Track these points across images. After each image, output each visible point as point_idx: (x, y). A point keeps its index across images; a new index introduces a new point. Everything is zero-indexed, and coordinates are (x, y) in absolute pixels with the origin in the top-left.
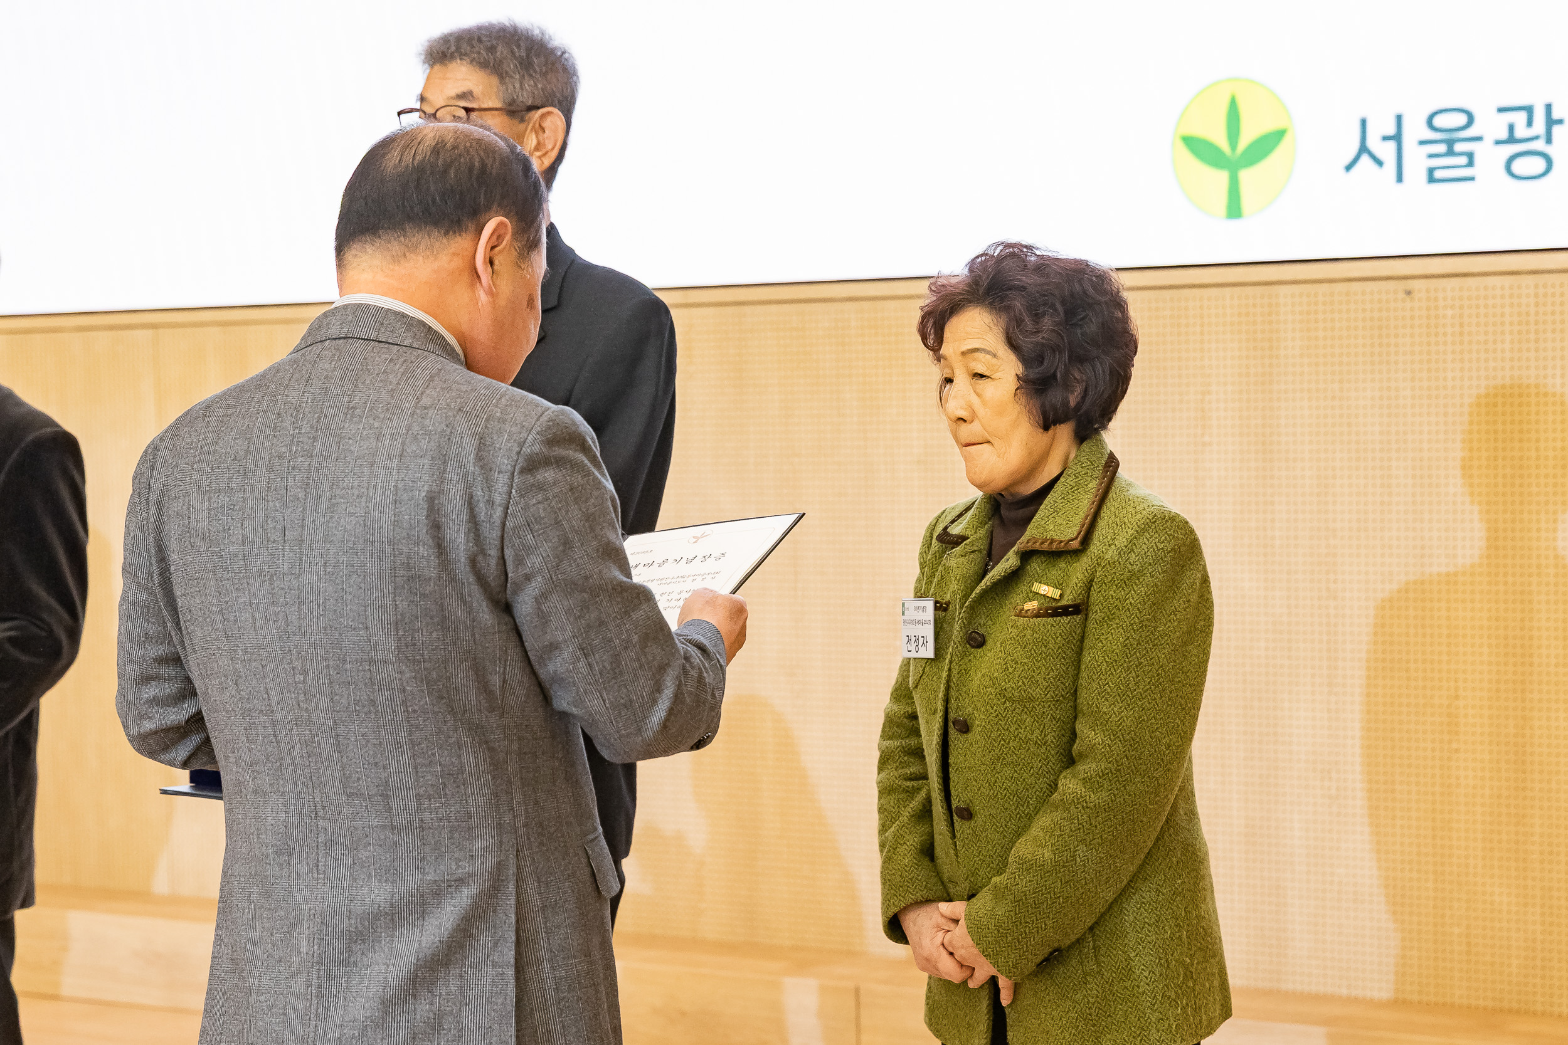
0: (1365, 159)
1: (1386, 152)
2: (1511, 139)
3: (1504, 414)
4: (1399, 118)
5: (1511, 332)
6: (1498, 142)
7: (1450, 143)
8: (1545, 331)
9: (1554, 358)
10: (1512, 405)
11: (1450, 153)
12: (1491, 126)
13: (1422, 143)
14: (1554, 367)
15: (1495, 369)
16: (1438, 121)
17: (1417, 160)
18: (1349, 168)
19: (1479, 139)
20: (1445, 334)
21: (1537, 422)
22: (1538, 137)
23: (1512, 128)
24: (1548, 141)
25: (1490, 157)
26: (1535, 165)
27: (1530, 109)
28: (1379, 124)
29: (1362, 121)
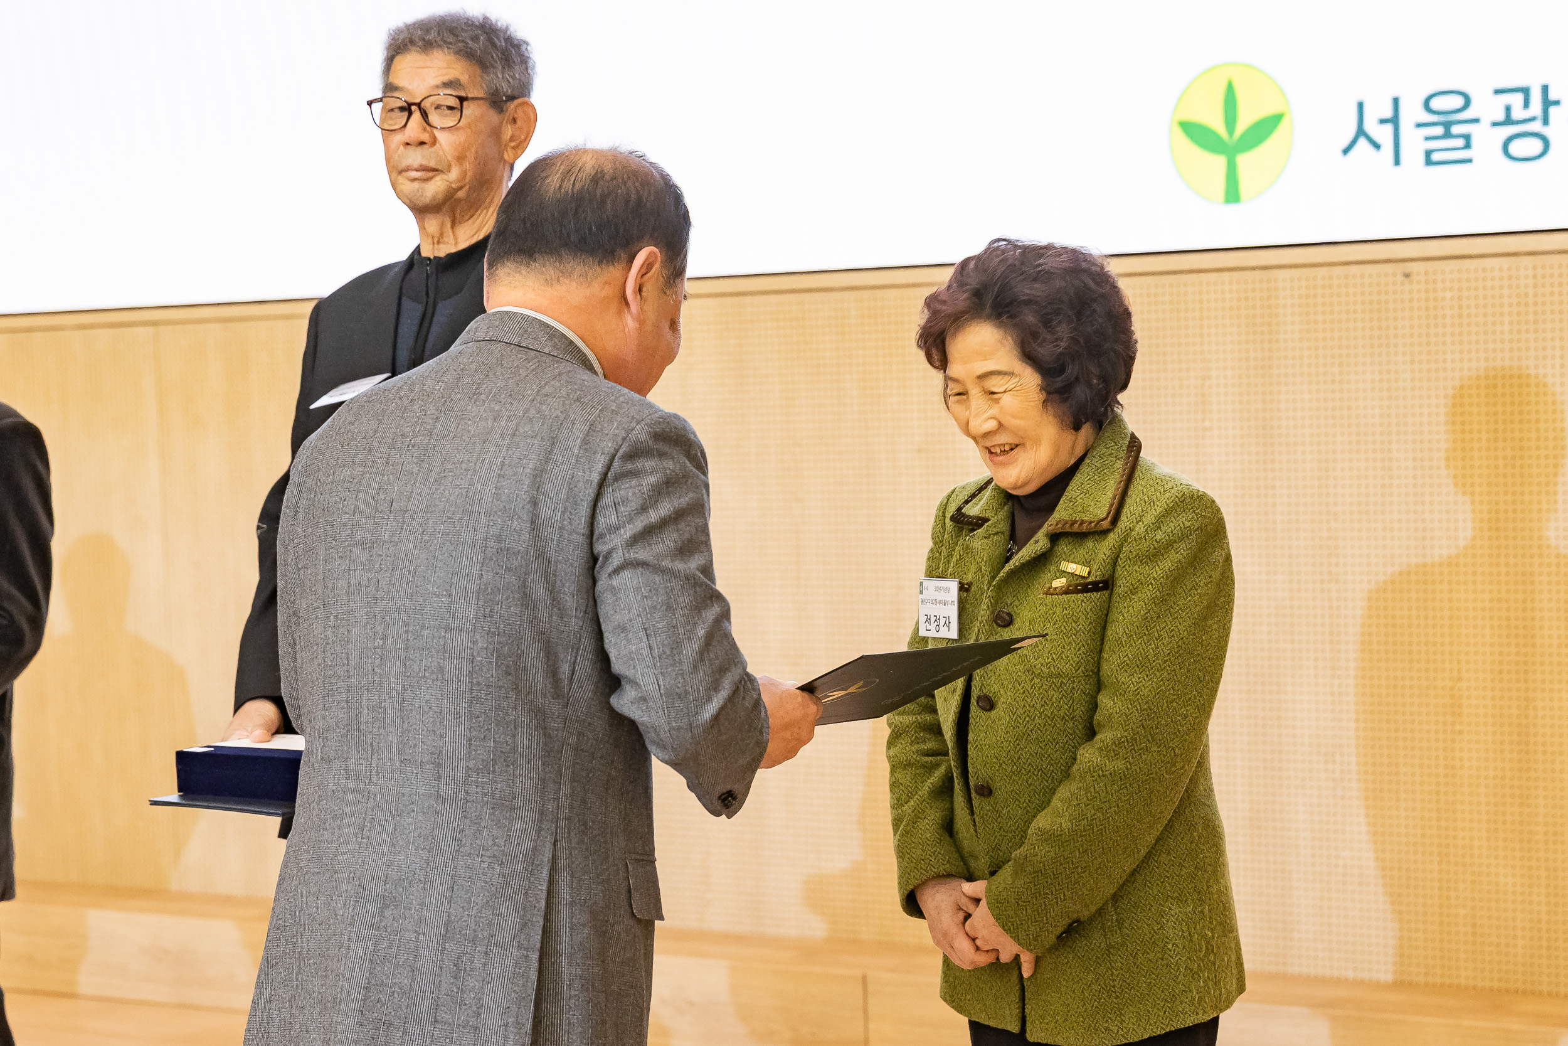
0: (1362, 142)
1: (1384, 134)
3: (1504, 395)
4: (1396, 101)
5: (1510, 314)
6: (1495, 124)
7: (1447, 125)
8: (1543, 313)
9: (1553, 339)
10: (1511, 386)
11: (1448, 135)
12: (1488, 107)
13: (1419, 125)
14: (1554, 348)
15: (1494, 351)
16: (1437, 104)
17: (1414, 143)
18: (1346, 151)
19: (1476, 121)
20: (1444, 317)
21: (1537, 403)
22: (1533, 119)
23: (1508, 109)
24: (1546, 121)
25: (1487, 140)
26: (1536, 146)
27: (1526, 91)
28: (1378, 108)
29: (1362, 105)
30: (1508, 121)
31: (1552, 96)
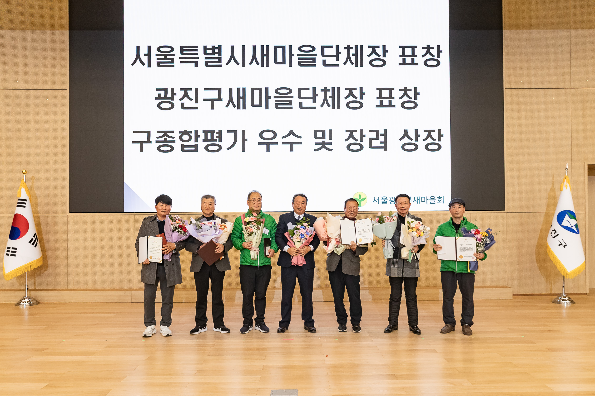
0: (375, 201)
1: (377, 201)
4: (379, 197)
7: (384, 200)
11: (384, 201)
12: (389, 199)
13: (381, 200)
16: (383, 198)
17: (381, 202)
18: (373, 202)
19: (387, 200)
23: (391, 199)
25: (388, 202)
27: (393, 197)
28: (377, 198)
29: (375, 197)
30: (391, 200)
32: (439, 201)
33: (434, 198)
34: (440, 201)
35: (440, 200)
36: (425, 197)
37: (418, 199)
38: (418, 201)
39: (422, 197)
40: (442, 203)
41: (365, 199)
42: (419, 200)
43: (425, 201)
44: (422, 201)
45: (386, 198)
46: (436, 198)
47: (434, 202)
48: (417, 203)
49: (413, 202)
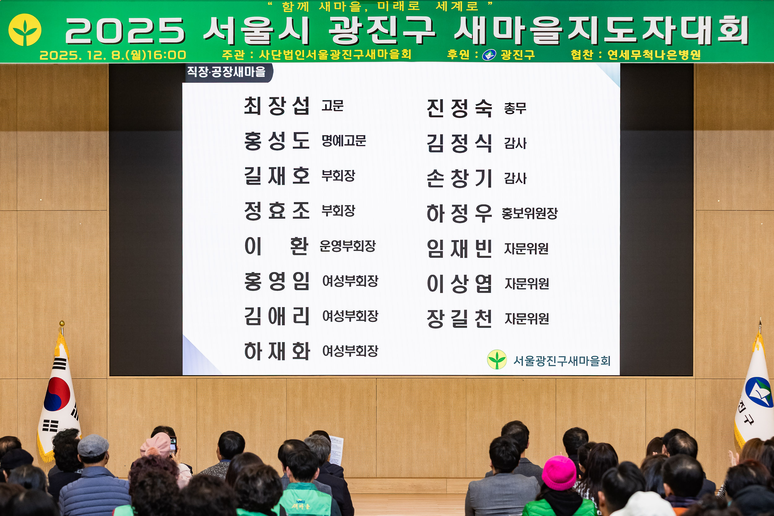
0: (517, 362)
1: (520, 361)
2: (538, 361)
4: (522, 357)
6: (536, 361)
7: (530, 361)
11: (530, 362)
12: (536, 359)
13: (525, 360)
16: (528, 358)
17: (525, 363)
18: (515, 363)
19: (534, 360)
20: (528, 386)
22: (542, 361)
23: (538, 359)
24: (544, 361)
25: (535, 363)
26: (542, 364)
27: (541, 357)
28: (519, 358)
29: (517, 357)
31: (545, 358)
32: (603, 363)
33: (597, 358)
34: (605, 363)
35: (604, 361)
36: (584, 357)
37: (575, 359)
38: (575, 362)
39: (580, 357)
40: (608, 365)
41: (504, 358)
42: (577, 360)
43: (584, 363)
44: (581, 362)
45: (531, 358)
46: (600, 359)
47: (597, 363)
48: (574, 365)
49: (569, 363)
